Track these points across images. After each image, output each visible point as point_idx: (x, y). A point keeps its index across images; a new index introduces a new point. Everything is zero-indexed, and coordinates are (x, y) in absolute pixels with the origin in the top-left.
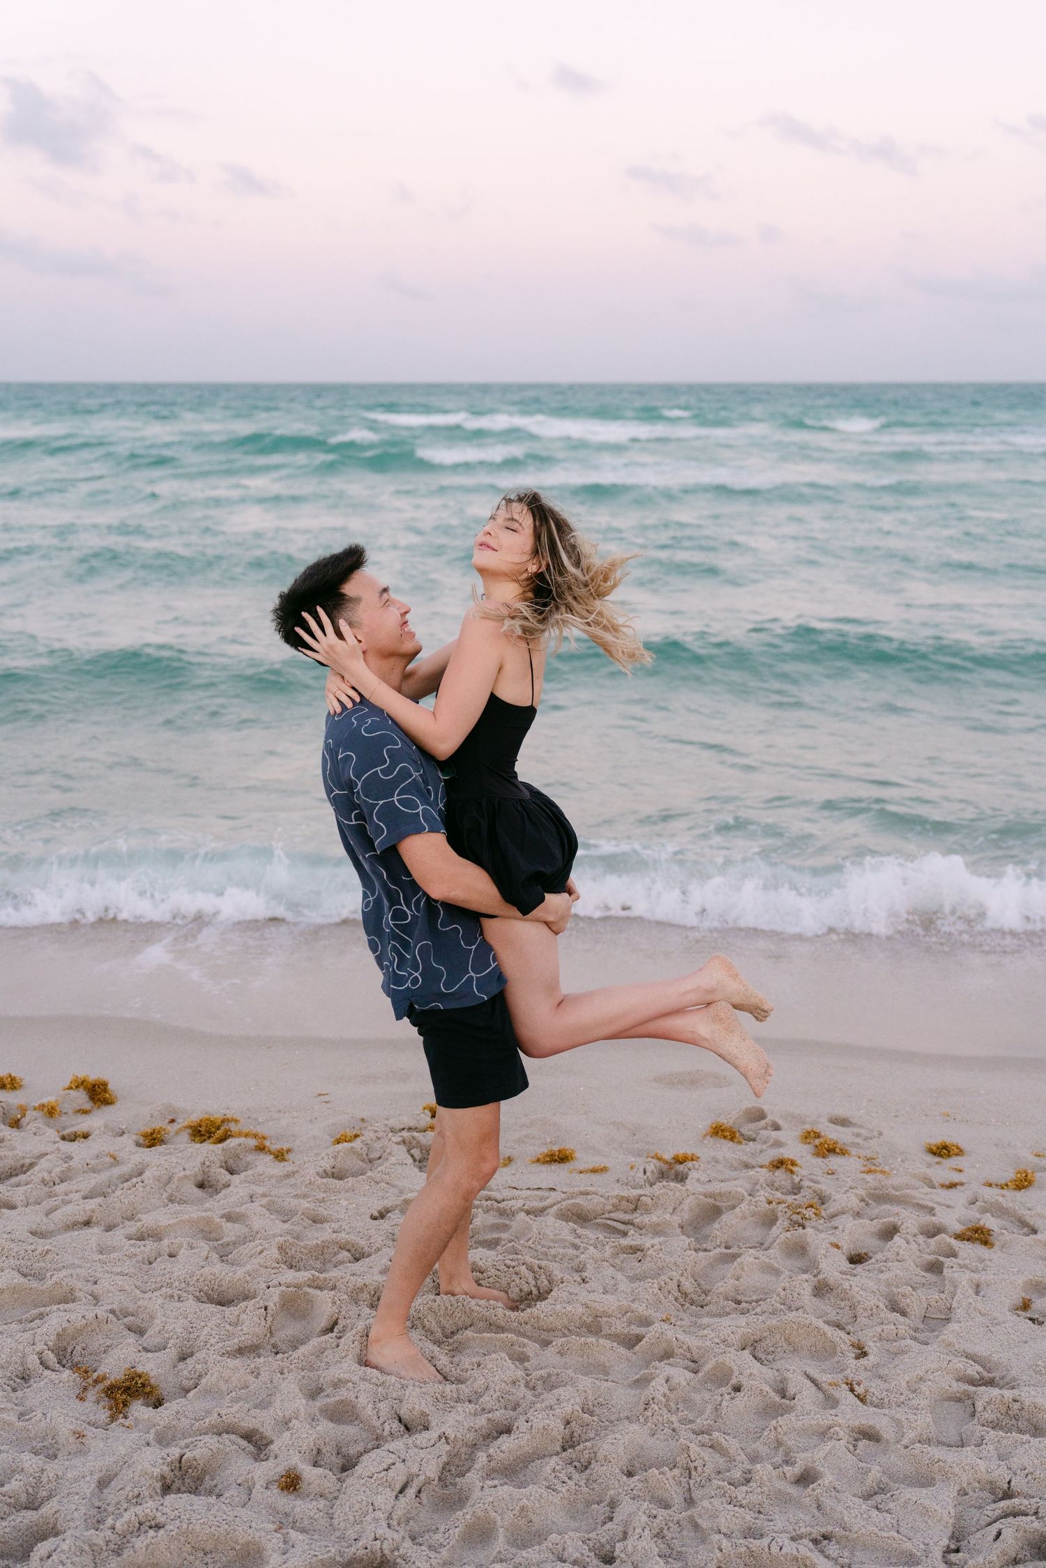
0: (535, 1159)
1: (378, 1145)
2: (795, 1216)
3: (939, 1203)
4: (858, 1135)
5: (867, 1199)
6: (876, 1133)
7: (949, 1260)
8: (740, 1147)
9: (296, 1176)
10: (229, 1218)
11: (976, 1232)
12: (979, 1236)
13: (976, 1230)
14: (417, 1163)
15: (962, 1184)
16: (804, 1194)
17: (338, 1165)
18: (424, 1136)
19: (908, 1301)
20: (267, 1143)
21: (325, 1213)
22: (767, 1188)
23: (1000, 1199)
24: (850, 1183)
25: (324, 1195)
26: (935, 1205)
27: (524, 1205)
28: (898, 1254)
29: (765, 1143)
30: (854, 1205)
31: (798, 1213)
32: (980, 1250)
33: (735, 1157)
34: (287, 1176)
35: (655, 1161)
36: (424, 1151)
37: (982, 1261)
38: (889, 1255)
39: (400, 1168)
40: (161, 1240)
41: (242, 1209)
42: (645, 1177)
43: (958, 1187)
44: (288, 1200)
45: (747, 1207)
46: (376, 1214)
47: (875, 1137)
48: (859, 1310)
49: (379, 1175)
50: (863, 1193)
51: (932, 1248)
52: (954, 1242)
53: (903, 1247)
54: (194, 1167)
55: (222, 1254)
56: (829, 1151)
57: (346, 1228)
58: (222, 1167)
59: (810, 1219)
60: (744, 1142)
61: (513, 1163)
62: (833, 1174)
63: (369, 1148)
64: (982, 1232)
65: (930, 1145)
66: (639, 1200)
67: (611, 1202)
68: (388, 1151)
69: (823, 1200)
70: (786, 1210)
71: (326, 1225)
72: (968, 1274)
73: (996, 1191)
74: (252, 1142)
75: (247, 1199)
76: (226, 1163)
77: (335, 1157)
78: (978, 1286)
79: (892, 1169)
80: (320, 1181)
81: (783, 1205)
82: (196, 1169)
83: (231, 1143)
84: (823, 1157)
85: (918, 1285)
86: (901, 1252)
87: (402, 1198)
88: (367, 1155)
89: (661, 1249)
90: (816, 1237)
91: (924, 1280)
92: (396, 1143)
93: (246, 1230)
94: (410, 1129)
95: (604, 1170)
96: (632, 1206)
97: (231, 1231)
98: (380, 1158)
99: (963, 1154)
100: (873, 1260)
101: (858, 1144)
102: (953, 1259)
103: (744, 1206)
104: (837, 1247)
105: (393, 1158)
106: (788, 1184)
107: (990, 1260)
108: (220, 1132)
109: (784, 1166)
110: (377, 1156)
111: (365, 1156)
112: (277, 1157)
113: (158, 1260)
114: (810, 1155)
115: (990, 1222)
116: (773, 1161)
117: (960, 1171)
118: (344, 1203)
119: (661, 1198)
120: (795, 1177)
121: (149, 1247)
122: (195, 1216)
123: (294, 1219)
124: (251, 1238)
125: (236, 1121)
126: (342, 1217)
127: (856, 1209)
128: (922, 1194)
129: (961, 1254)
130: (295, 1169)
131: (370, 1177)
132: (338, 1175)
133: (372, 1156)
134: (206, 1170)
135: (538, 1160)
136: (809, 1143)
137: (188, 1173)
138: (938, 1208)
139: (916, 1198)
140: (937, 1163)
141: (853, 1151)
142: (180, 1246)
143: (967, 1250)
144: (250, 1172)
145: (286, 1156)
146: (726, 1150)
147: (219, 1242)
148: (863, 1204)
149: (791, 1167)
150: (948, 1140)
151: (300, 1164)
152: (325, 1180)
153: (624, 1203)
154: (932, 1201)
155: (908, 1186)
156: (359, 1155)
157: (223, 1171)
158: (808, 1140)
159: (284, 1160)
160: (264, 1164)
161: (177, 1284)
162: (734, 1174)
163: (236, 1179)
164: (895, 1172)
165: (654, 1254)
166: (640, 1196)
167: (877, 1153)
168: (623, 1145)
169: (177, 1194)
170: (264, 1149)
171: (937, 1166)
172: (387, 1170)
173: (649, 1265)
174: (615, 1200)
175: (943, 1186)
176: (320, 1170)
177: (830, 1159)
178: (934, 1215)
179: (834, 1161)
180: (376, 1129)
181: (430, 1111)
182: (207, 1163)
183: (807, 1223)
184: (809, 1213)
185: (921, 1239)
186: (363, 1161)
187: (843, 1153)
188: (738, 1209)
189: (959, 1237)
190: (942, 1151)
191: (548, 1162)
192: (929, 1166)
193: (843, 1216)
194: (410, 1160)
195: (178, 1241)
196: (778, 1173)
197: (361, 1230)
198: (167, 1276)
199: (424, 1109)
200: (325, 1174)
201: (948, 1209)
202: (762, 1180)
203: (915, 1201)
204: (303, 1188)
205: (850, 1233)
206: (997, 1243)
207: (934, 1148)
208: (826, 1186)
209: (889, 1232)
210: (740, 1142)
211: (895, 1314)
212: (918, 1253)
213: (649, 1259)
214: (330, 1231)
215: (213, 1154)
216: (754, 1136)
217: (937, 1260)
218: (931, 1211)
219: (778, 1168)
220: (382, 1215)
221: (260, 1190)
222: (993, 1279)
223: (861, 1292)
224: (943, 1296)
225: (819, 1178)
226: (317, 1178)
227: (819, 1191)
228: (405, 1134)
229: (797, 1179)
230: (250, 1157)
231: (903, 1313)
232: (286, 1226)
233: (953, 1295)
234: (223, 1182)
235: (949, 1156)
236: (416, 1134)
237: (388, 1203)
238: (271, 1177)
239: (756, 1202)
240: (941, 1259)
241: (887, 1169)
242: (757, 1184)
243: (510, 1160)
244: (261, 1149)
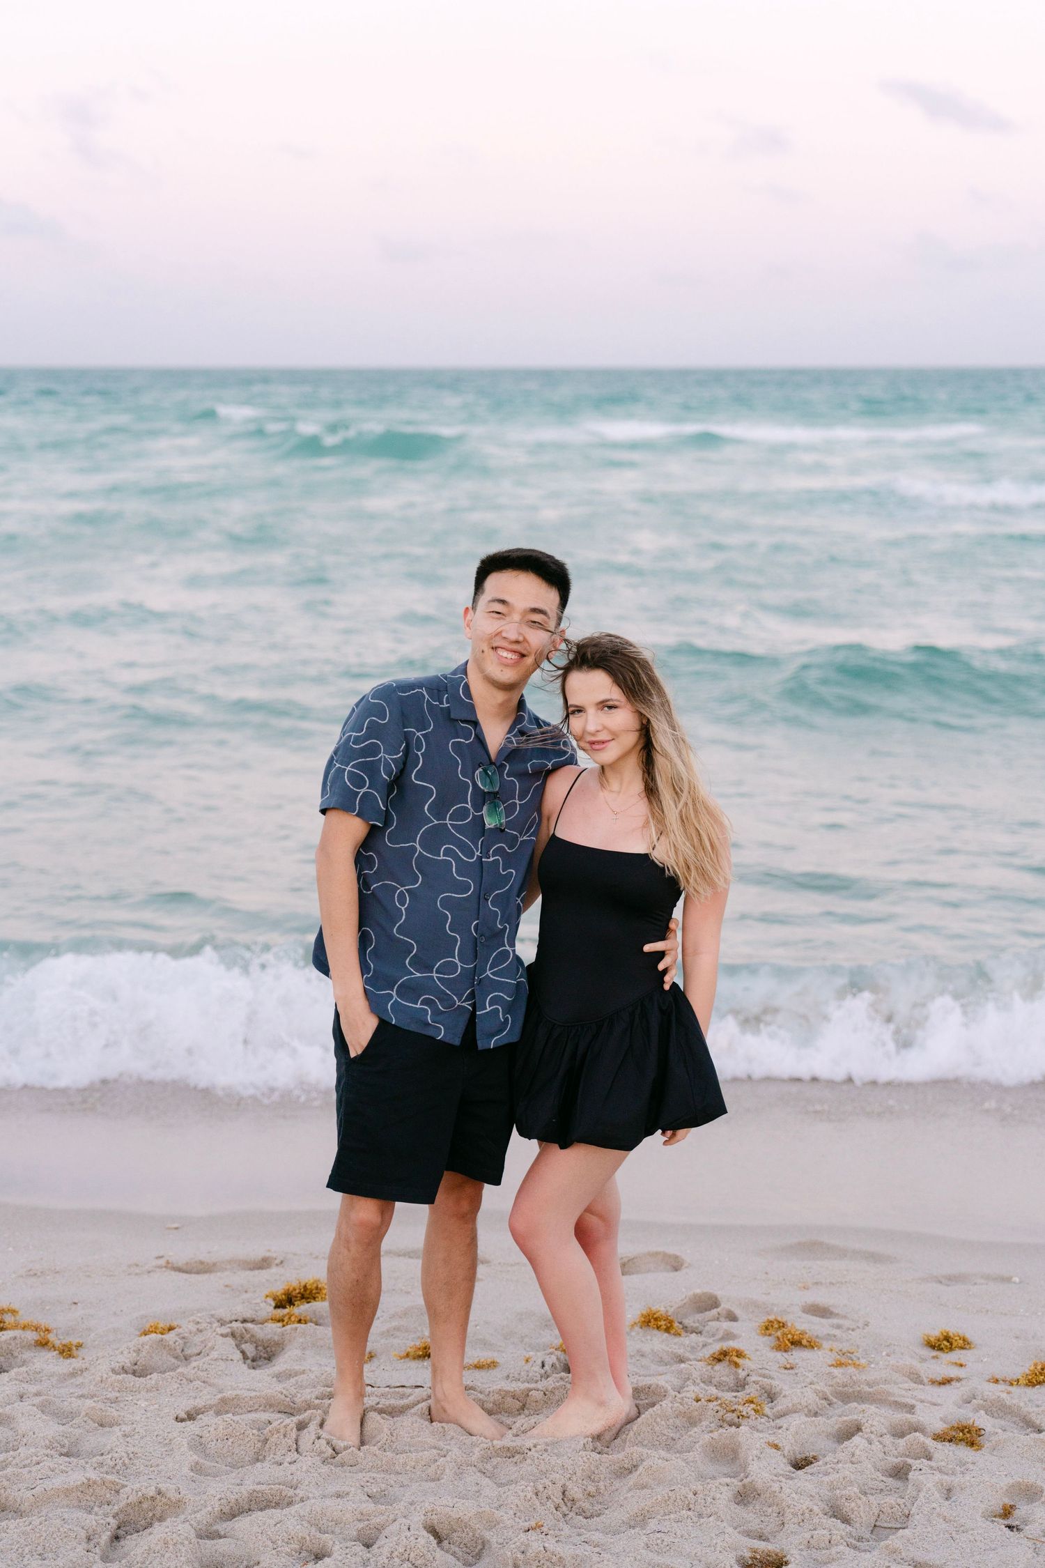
0: (403, 1354)
1: (198, 1339)
2: (729, 1415)
3: (922, 1401)
4: (839, 1327)
5: (831, 1398)
6: (860, 1325)
7: (918, 1461)
8: (677, 1340)
9: (85, 1374)
11: (962, 1431)
12: (966, 1436)
13: (962, 1429)
14: (249, 1361)
15: (959, 1380)
16: (748, 1392)
17: (141, 1361)
18: (262, 1329)
19: (853, 1505)
20: (51, 1337)
21: (115, 1414)
22: (702, 1385)
23: (1004, 1395)
24: (811, 1376)
25: (118, 1395)
26: (914, 1402)
27: (378, 1403)
28: (853, 1455)
29: (713, 1335)
30: (809, 1402)
31: (733, 1411)
32: (963, 1452)
33: (667, 1349)
34: (73, 1374)
35: (559, 1353)
36: (260, 1348)
37: (962, 1464)
38: (840, 1456)
39: (222, 1365)
41: (7, 1410)
42: (543, 1371)
43: (953, 1383)
44: (69, 1400)
45: (670, 1405)
46: (183, 1415)
47: (858, 1327)
48: (788, 1516)
49: (193, 1372)
50: (827, 1390)
51: (901, 1449)
52: (930, 1443)
53: (861, 1447)
56: (792, 1343)
57: (141, 1431)
59: (748, 1417)
60: (683, 1334)
61: (375, 1360)
62: (792, 1368)
63: (185, 1343)
64: (969, 1432)
65: (928, 1336)
66: (528, 1395)
67: (492, 1399)
68: (210, 1345)
69: (772, 1397)
70: (718, 1408)
71: (116, 1429)
72: (938, 1476)
73: (1001, 1387)
74: (32, 1336)
75: (14, 1398)
77: (138, 1351)
78: (949, 1490)
79: (870, 1362)
80: (114, 1377)
81: (715, 1403)
83: (6, 1333)
84: (786, 1351)
85: (874, 1492)
86: (857, 1452)
87: (220, 1396)
88: (183, 1350)
89: (546, 1450)
90: (750, 1438)
91: (882, 1486)
92: (222, 1335)
93: (10, 1433)
94: (244, 1321)
95: (492, 1365)
96: (518, 1404)
98: (199, 1354)
99: (970, 1348)
100: (820, 1463)
101: (835, 1336)
102: (924, 1461)
103: (666, 1404)
104: (776, 1447)
105: (216, 1353)
106: (730, 1380)
107: (974, 1463)
109: (728, 1358)
110: (196, 1351)
111: (179, 1351)
112: (62, 1352)
114: (768, 1349)
115: (982, 1420)
116: (714, 1354)
117: (961, 1365)
118: (143, 1404)
119: (557, 1393)
120: (740, 1371)
123: (74, 1422)
125: (14, 1313)
126: (138, 1418)
127: (813, 1407)
128: (902, 1390)
129: (936, 1456)
130: (84, 1366)
131: (183, 1374)
132: (139, 1371)
133: (188, 1352)
135: (407, 1355)
136: (770, 1335)
138: (919, 1406)
139: (893, 1395)
140: (933, 1357)
141: (826, 1345)
143: (946, 1453)
144: (24, 1369)
145: (75, 1352)
146: (658, 1342)
148: (824, 1402)
149: (736, 1359)
150: (952, 1330)
151: (92, 1361)
152: (120, 1377)
153: (509, 1400)
154: (914, 1397)
155: (886, 1381)
156: (171, 1350)
158: (768, 1332)
159: (70, 1356)
160: (47, 1362)
162: (662, 1369)
163: (4, 1377)
164: (873, 1366)
165: (536, 1455)
166: (530, 1390)
167: (858, 1346)
168: (526, 1340)
170: (46, 1344)
171: (934, 1361)
172: (205, 1366)
173: (529, 1469)
174: (497, 1397)
175: (933, 1382)
176: (117, 1366)
177: (794, 1352)
178: (913, 1414)
179: (797, 1355)
180: (198, 1320)
181: (274, 1299)
183: (744, 1422)
184: (748, 1409)
185: (888, 1439)
186: (176, 1358)
187: (811, 1345)
188: (657, 1407)
189: (939, 1438)
190: (943, 1344)
191: (419, 1357)
192: (923, 1360)
193: (794, 1415)
194: (239, 1355)
196: (718, 1367)
197: (161, 1432)
199: (267, 1296)
200: (124, 1370)
201: (932, 1407)
202: (696, 1375)
203: (893, 1399)
204: (92, 1387)
205: (797, 1433)
206: (987, 1445)
207: (932, 1339)
208: (780, 1382)
209: (848, 1433)
210: (678, 1334)
211: (834, 1520)
212: (881, 1455)
213: (529, 1461)
214: (119, 1434)
216: (701, 1328)
217: (905, 1463)
218: (911, 1409)
219: (720, 1360)
220: (191, 1417)
221: (33, 1389)
222: (969, 1481)
223: (794, 1495)
224: (901, 1501)
225: (773, 1374)
226: (110, 1374)
227: (768, 1387)
228: (234, 1325)
229: (742, 1374)
230: (26, 1353)
231: (846, 1521)
232: (62, 1428)
233: (915, 1498)
235: (951, 1349)
236: (249, 1325)
237: (199, 1403)
238: (50, 1375)
239: (682, 1399)
240: (910, 1461)
241: (863, 1361)
242: (688, 1379)
243: (371, 1357)
244: (43, 1344)
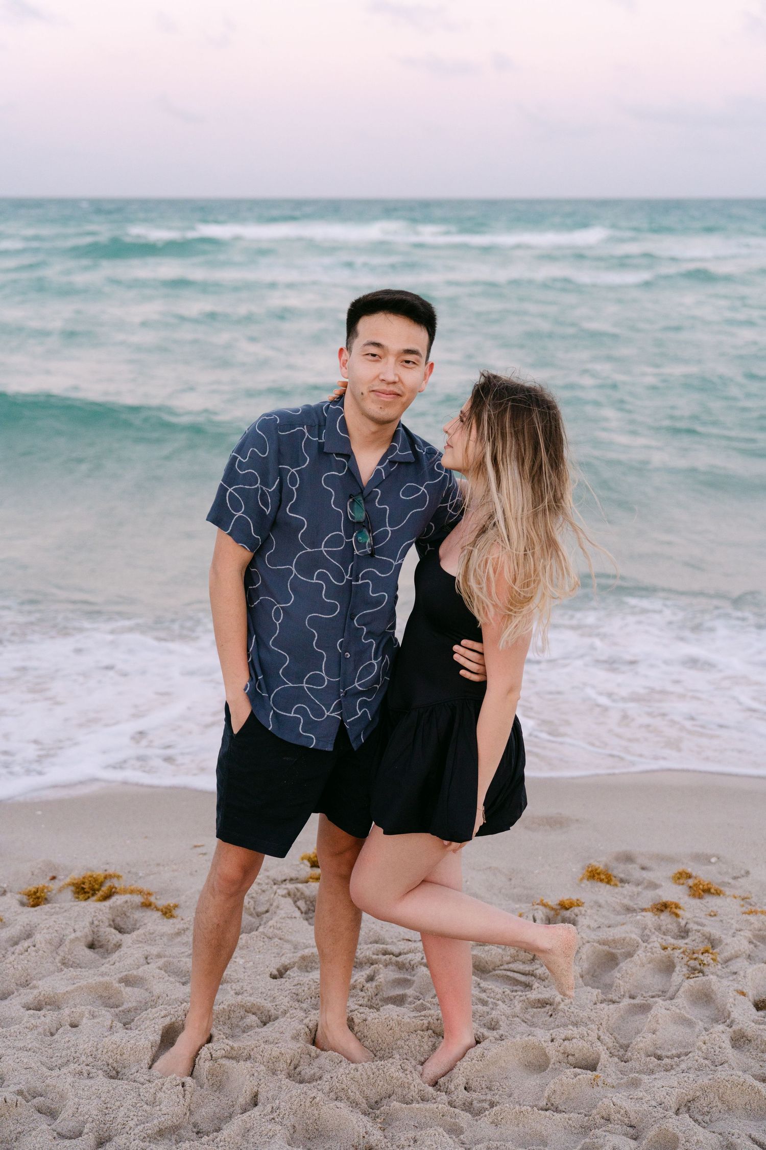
1: (263, 899)
8: (618, 890)
10: (127, 981)
14: (304, 915)
16: (693, 938)
18: (307, 887)
20: (152, 899)
22: (657, 933)
29: (639, 883)
31: (695, 959)
33: (616, 900)
35: (541, 908)
36: (309, 904)
39: (289, 922)
40: (59, 1008)
41: (140, 972)
45: (644, 954)
46: (275, 972)
49: (270, 930)
54: (84, 928)
55: (124, 1021)
56: (704, 891)
57: (248, 989)
58: (110, 926)
59: (709, 965)
60: (620, 885)
63: (254, 903)
68: (274, 904)
69: (713, 943)
70: (683, 956)
74: (138, 899)
75: (142, 960)
76: (113, 921)
81: (679, 951)
82: (86, 930)
83: (117, 900)
84: (700, 898)
87: (298, 954)
88: (253, 909)
90: (720, 984)
92: (282, 896)
93: (146, 994)
94: (292, 880)
97: (131, 996)
98: (266, 912)
101: (729, 883)
103: (640, 953)
104: (743, 994)
105: (281, 912)
106: (674, 927)
108: (105, 889)
109: (668, 910)
110: (264, 910)
112: (164, 914)
113: (60, 1031)
114: (686, 897)
116: (655, 904)
120: (680, 920)
121: (48, 1018)
122: (94, 982)
124: (152, 1003)
125: (118, 877)
126: (242, 976)
130: (185, 926)
133: (258, 910)
134: (95, 930)
137: (78, 934)
141: (727, 891)
142: (82, 1015)
144: (141, 931)
145: (174, 913)
147: (120, 1009)
149: (674, 911)
157: (113, 931)
159: (172, 916)
160: (152, 921)
161: (83, 1058)
163: (127, 939)
165: (566, 1008)
169: (69, 957)
170: (150, 905)
172: (278, 925)
177: (707, 900)
179: (713, 903)
181: (309, 861)
182: (96, 923)
183: (706, 969)
184: (707, 958)
187: (718, 893)
188: (636, 956)
194: (298, 913)
195: (79, 1009)
196: (662, 916)
197: (264, 990)
198: (73, 1049)
199: (303, 858)
202: (649, 924)
208: (713, 929)
210: (617, 885)
213: (561, 1013)
214: (232, 992)
215: (101, 913)
216: (628, 877)
219: (662, 911)
220: (282, 974)
221: (154, 950)
225: (704, 921)
227: (708, 935)
228: (289, 886)
229: (683, 922)
230: (137, 915)
234: (114, 942)
236: (298, 885)
237: (285, 960)
238: (162, 935)
239: (651, 948)
242: (645, 928)
244: (147, 905)
